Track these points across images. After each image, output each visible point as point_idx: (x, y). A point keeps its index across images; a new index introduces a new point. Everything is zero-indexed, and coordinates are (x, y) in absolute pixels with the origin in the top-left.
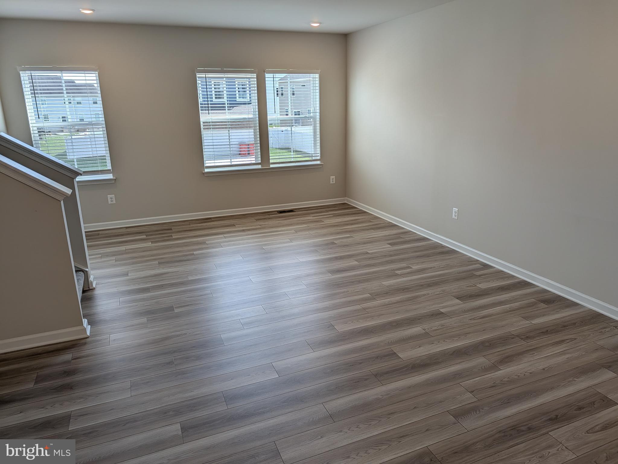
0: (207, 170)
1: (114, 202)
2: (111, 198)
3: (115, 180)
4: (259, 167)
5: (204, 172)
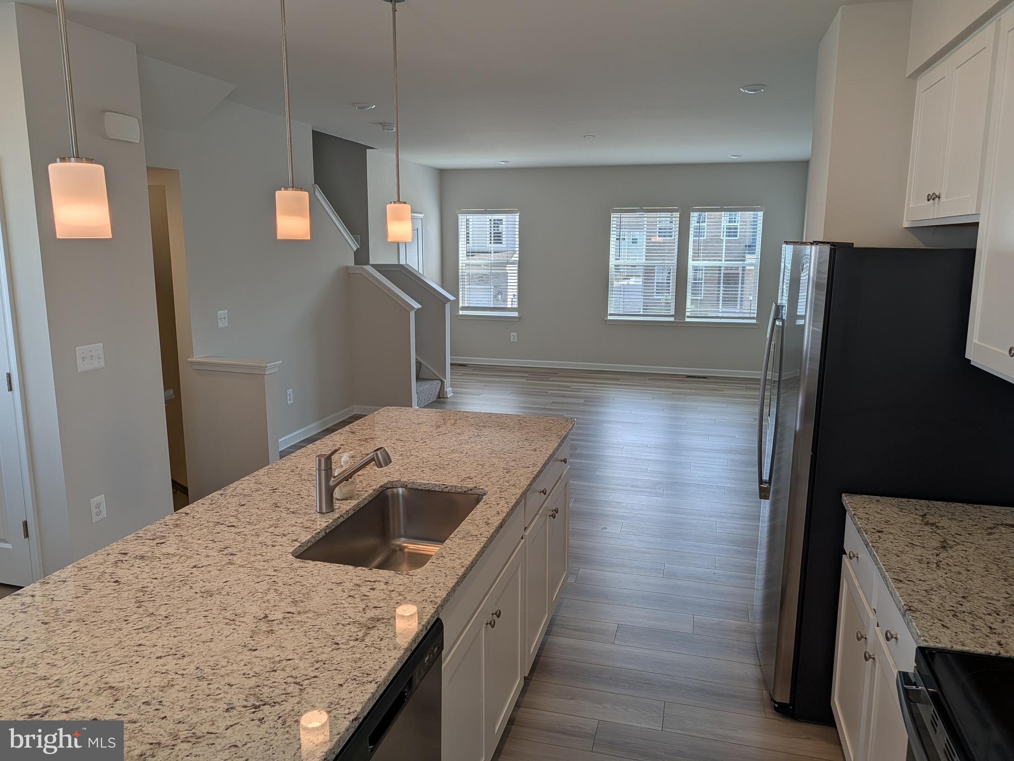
0: (609, 318)
1: (516, 340)
2: (514, 337)
3: (520, 318)
4: (672, 319)
5: (606, 319)
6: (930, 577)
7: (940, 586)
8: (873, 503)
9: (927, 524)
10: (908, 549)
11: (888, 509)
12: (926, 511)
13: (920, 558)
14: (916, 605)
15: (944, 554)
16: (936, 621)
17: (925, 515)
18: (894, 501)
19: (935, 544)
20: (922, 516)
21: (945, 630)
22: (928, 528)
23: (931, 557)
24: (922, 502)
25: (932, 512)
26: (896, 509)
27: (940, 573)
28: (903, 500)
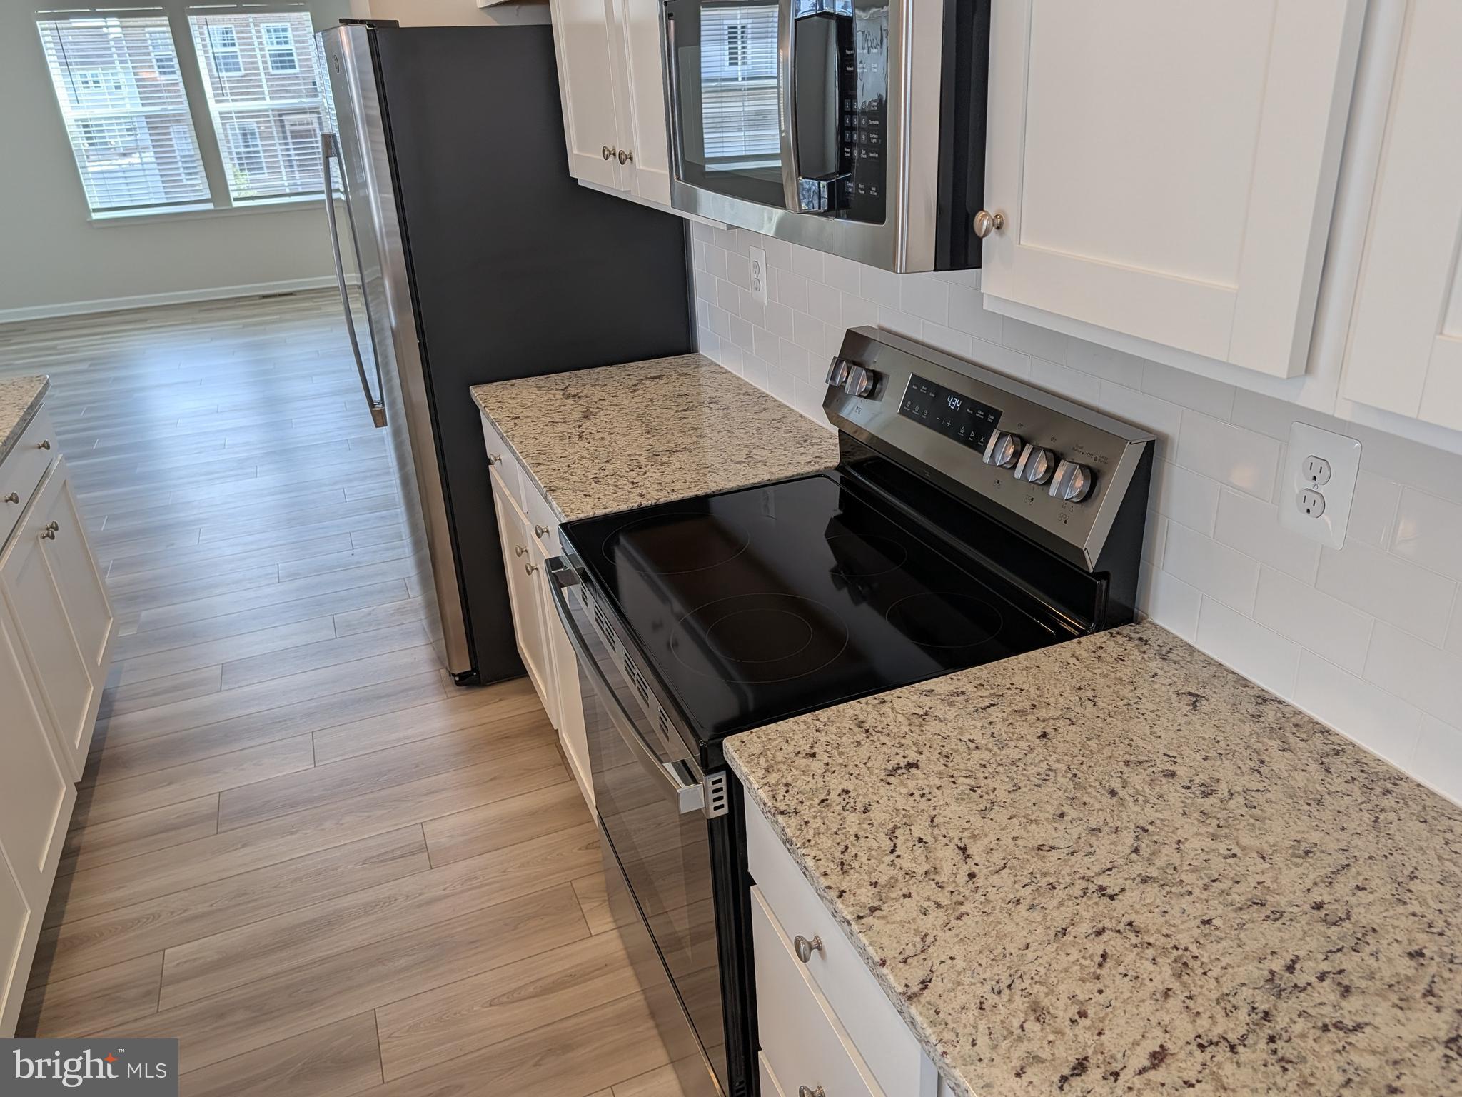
0: (94, 216)
4: (210, 206)
5: (88, 219)
6: (572, 451)
7: (583, 457)
8: (507, 389)
9: (568, 397)
10: (546, 428)
11: (524, 391)
12: (567, 383)
13: (560, 434)
14: (557, 483)
15: (587, 423)
16: (578, 492)
17: (567, 387)
18: (531, 381)
19: (577, 415)
20: (563, 390)
21: (588, 499)
22: (570, 401)
23: (573, 430)
24: (563, 374)
25: (574, 383)
26: (533, 390)
27: (582, 444)
28: (542, 377)
